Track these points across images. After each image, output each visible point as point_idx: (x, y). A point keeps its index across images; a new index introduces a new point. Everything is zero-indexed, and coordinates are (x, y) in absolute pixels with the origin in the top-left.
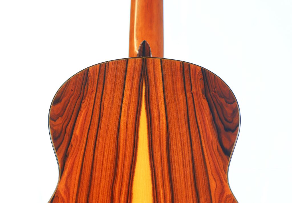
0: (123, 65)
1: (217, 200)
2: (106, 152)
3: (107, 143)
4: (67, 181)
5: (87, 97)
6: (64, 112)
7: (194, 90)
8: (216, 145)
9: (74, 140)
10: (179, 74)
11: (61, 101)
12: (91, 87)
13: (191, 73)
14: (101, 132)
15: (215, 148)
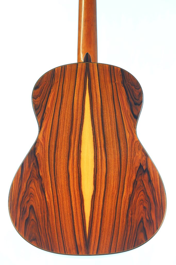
0: (75, 67)
1: (130, 144)
2: (66, 117)
3: (66, 111)
4: (43, 133)
5: (54, 86)
6: (41, 94)
7: (116, 82)
8: (129, 113)
9: (47, 110)
10: (108, 72)
11: (39, 87)
12: (57, 80)
13: (115, 72)
14: (63, 106)
15: (129, 114)
